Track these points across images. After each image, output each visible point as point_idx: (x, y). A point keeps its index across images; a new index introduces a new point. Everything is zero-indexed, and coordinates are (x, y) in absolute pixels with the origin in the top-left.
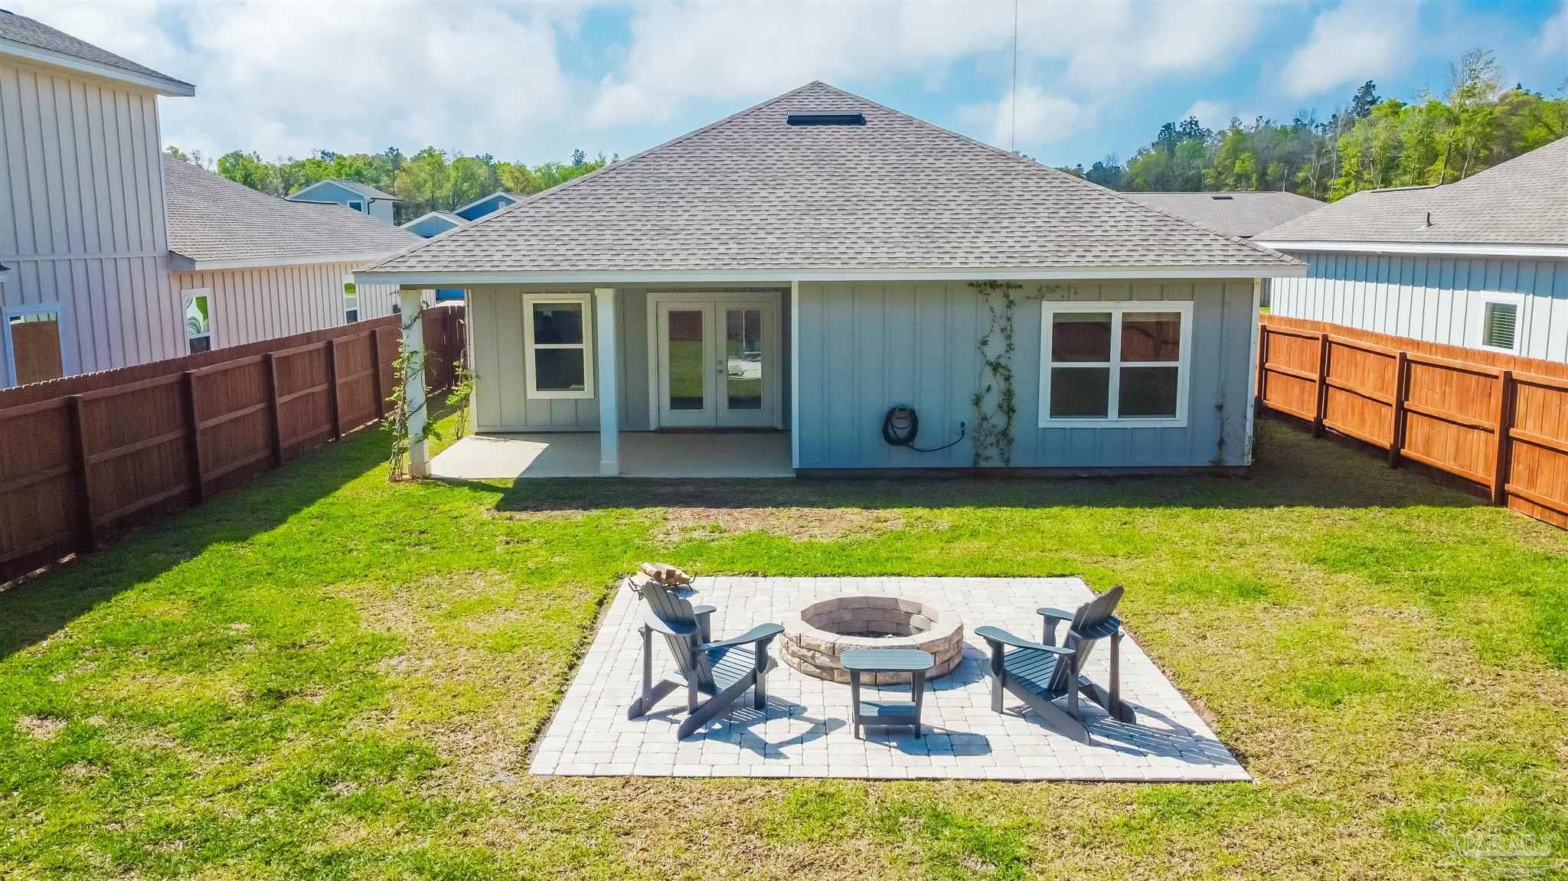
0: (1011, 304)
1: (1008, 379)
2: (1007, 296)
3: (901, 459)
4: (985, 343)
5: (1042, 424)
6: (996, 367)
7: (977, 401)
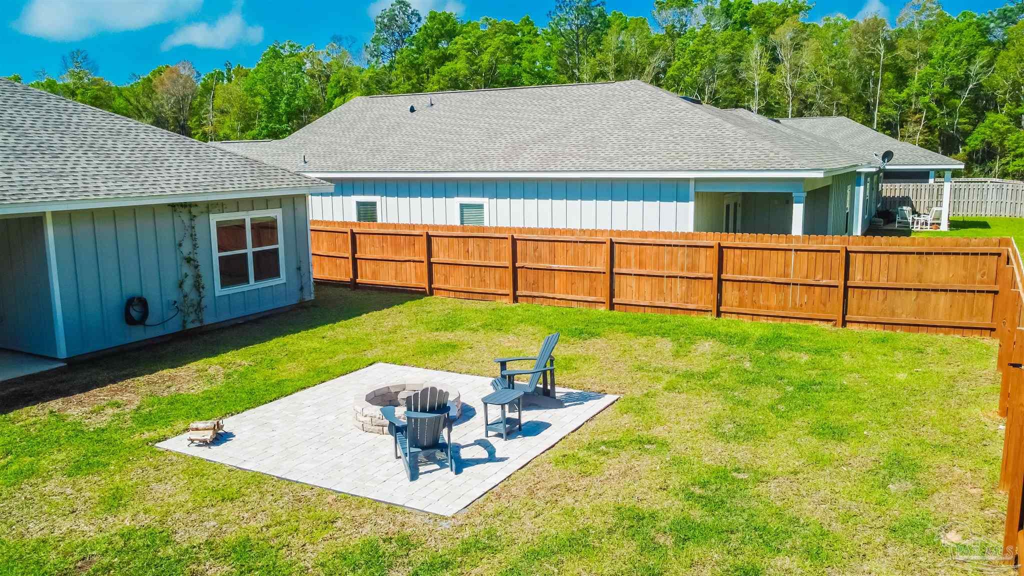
0: (193, 218)
1: (196, 267)
2: (190, 212)
3: (138, 334)
4: (180, 245)
5: (217, 294)
6: (189, 260)
7: (181, 285)
